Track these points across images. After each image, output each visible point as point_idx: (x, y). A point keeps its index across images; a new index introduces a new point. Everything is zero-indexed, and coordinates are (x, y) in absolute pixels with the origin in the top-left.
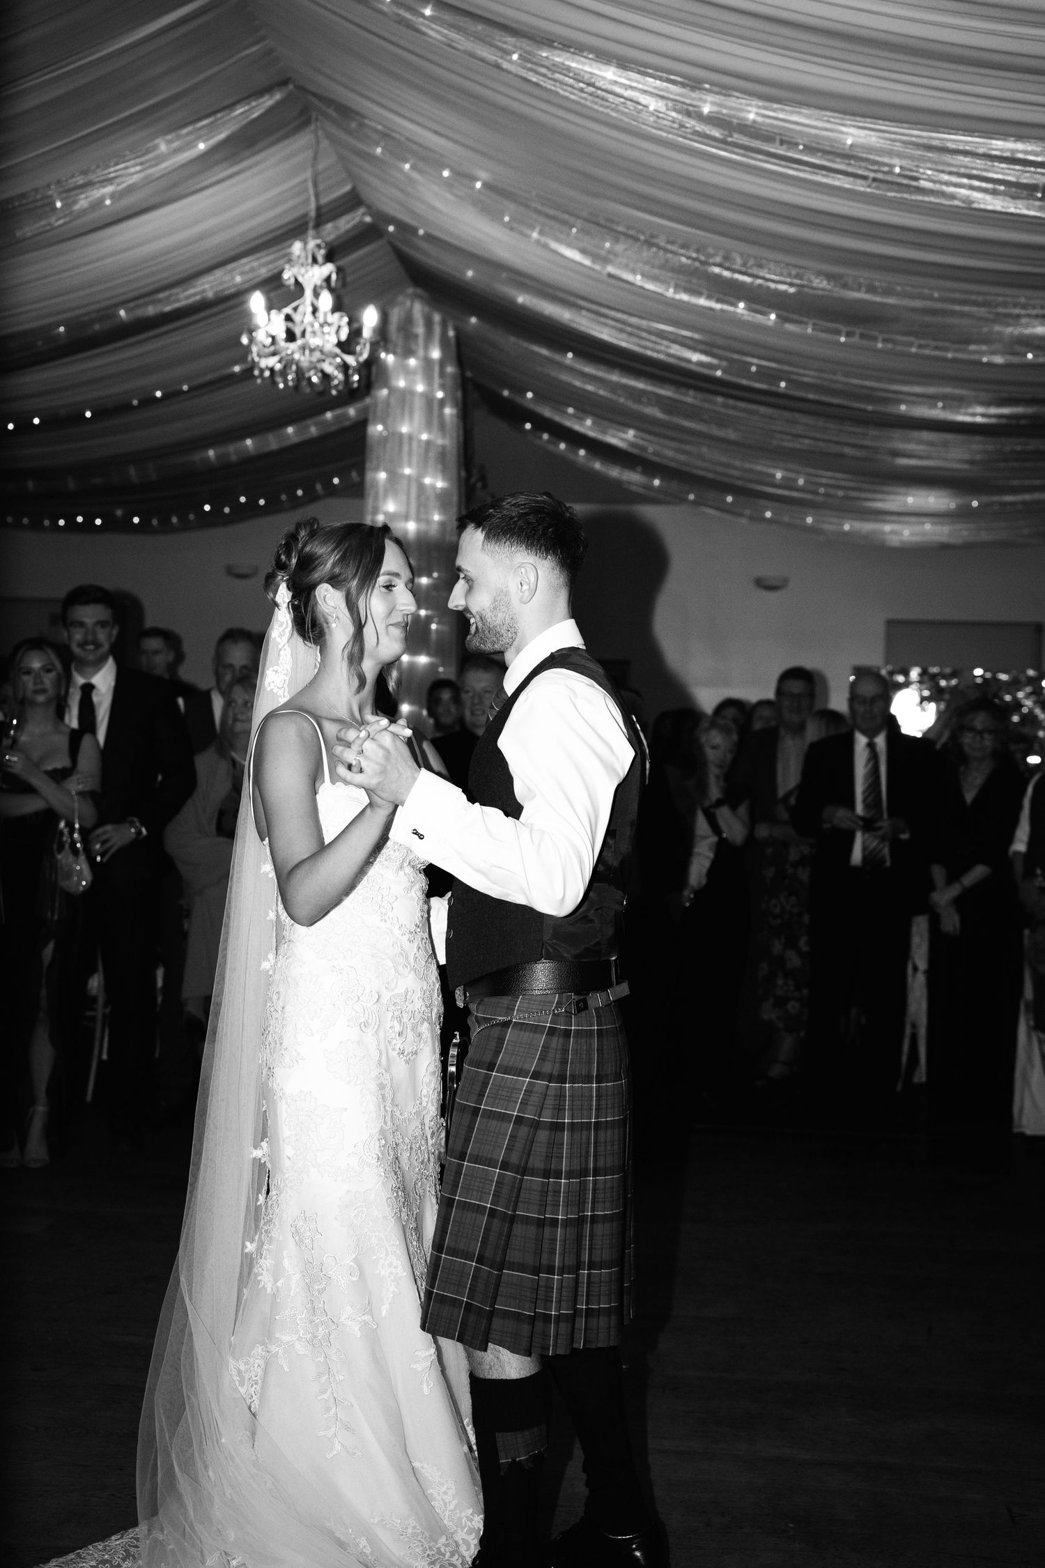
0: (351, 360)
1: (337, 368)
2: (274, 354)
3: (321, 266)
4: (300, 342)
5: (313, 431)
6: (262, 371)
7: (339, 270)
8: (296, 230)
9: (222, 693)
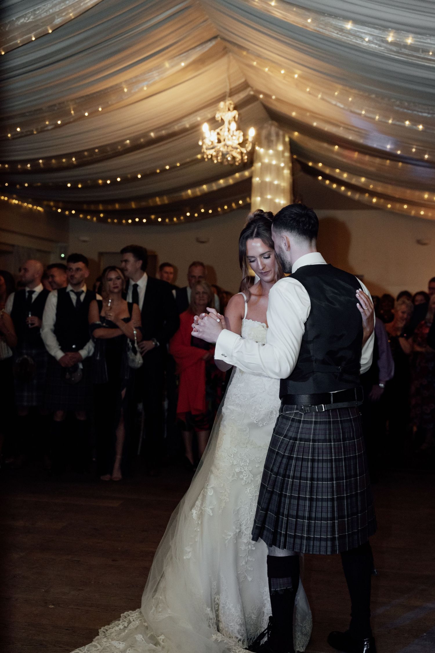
0: (244, 151)
1: (238, 153)
2: (212, 148)
3: (231, 111)
4: (223, 143)
5: (231, 181)
6: (207, 155)
7: (239, 115)
8: (222, 98)
9: (191, 287)
